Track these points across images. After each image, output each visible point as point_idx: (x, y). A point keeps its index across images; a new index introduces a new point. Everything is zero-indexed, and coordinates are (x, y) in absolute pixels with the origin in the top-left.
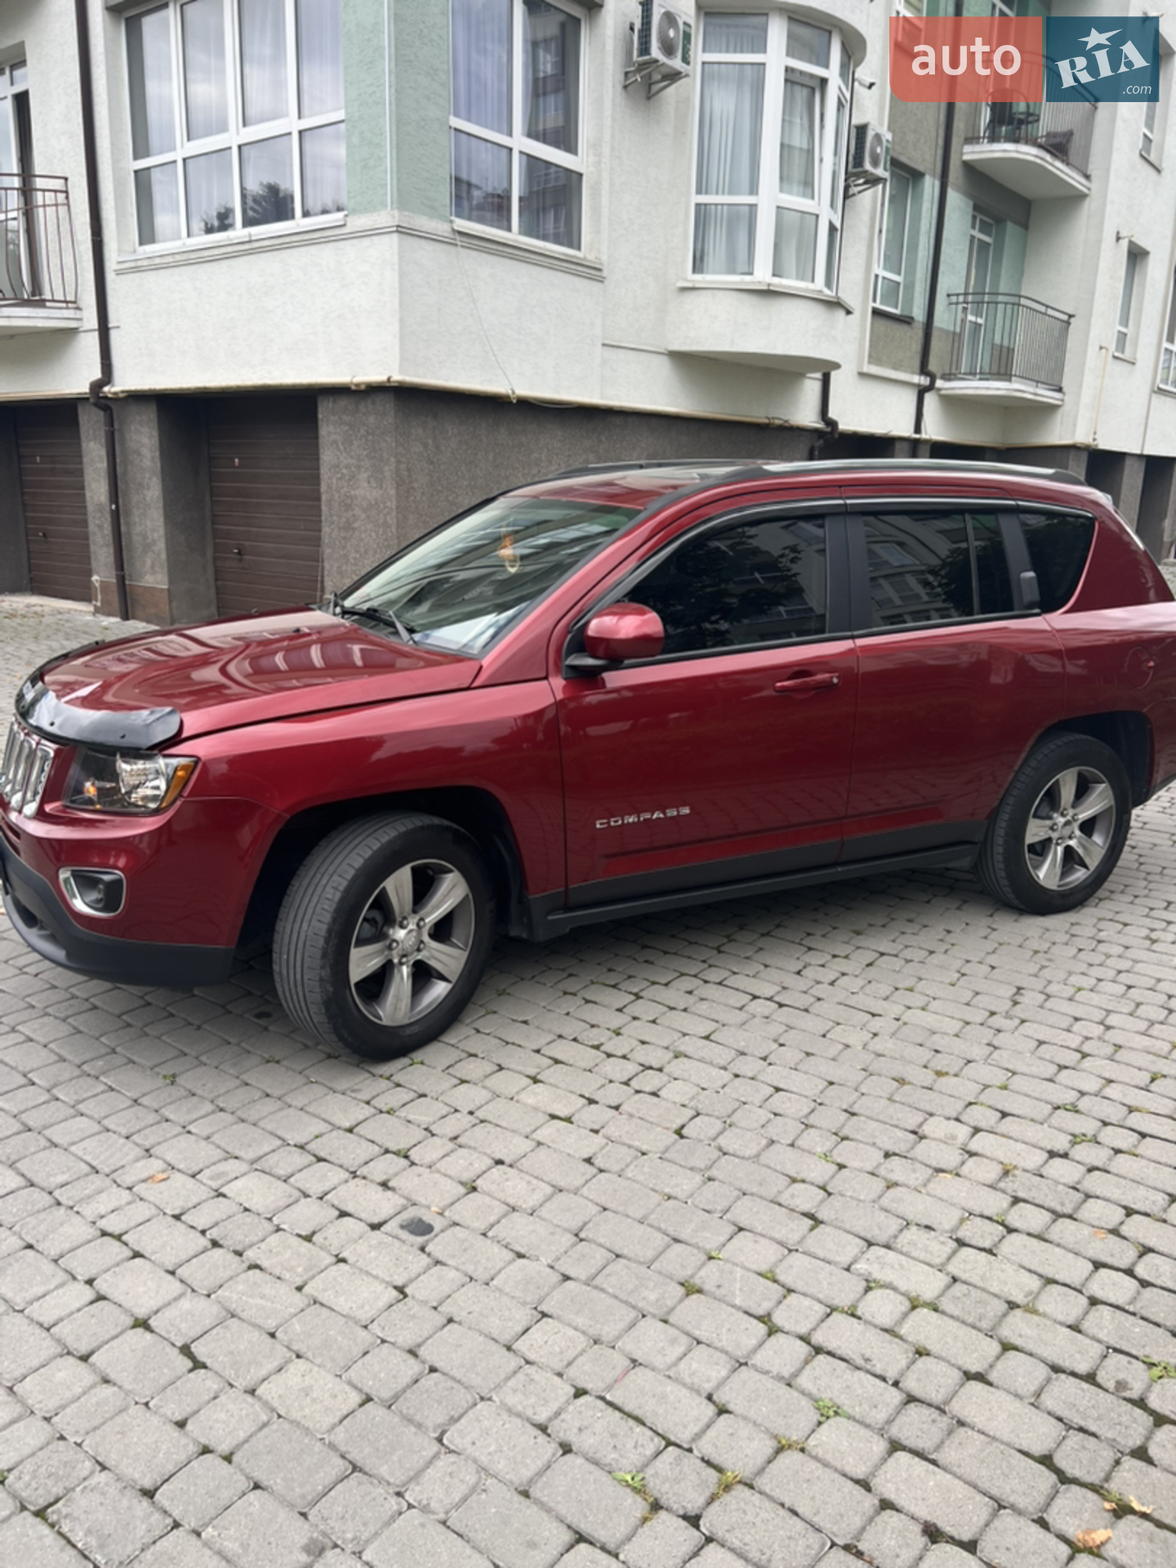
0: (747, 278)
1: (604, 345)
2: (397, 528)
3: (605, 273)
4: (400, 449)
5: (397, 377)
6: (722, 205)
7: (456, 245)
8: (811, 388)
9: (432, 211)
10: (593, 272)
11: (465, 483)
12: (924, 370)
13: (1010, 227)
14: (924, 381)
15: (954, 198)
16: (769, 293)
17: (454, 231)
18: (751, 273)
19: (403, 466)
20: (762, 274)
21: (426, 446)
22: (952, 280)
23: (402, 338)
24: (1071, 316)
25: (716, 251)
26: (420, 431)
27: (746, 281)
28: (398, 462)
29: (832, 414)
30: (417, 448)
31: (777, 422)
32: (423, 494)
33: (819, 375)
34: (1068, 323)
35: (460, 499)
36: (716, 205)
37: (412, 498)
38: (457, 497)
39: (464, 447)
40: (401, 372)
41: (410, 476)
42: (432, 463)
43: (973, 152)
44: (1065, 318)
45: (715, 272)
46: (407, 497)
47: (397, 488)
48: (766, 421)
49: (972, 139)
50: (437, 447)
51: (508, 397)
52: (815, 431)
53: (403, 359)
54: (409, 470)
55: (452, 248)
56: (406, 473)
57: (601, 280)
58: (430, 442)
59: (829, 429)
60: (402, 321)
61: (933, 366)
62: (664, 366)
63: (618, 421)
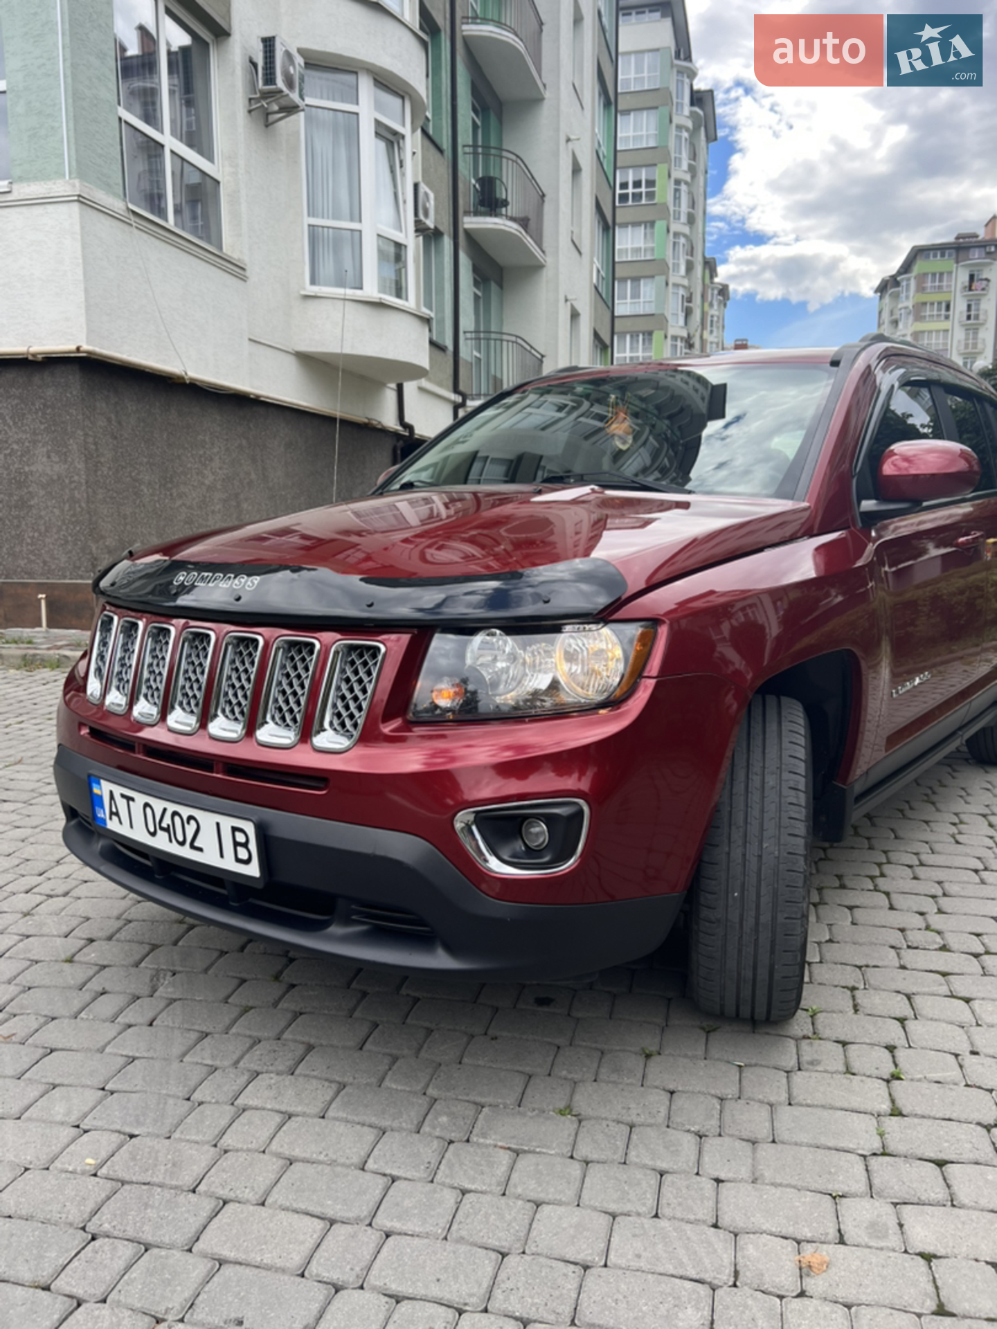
0: (358, 292)
1: (250, 340)
2: (88, 502)
3: (248, 273)
4: (87, 423)
5: (86, 347)
6: (328, 227)
7: (131, 225)
8: (390, 396)
9: (108, 187)
10: (237, 270)
11: (145, 460)
12: (456, 390)
13: (494, 287)
14: (459, 399)
15: (463, 257)
16: (380, 305)
17: (128, 209)
18: (361, 288)
19: (90, 440)
20: (371, 290)
21: (109, 420)
22: (467, 322)
23: (88, 308)
24: (543, 356)
25: (327, 267)
26: (104, 405)
27: (358, 294)
28: (86, 435)
29: (408, 419)
30: (102, 422)
31: (374, 422)
32: (110, 468)
33: (393, 386)
34: (541, 361)
35: (141, 477)
36: (323, 227)
37: (99, 473)
38: (138, 474)
39: (142, 424)
40: (88, 343)
41: (97, 450)
42: (116, 438)
43: (471, 223)
44: (539, 356)
45: (326, 285)
46: (96, 471)
47: (86, 462)
48: (366, 421)
49: (467, 213)
50: (120, 423)
51: (181, 378)
52: (396, 434)
53: (90, 332)
54: (95, 444)
55: (126, 227)
56: (93, 447)
57: (244, 279)
58: (113, 416)
59: (407, 434)
60: (86, 291)
61: (462, 387)
62: (291, 365)
63: (261, 410)
